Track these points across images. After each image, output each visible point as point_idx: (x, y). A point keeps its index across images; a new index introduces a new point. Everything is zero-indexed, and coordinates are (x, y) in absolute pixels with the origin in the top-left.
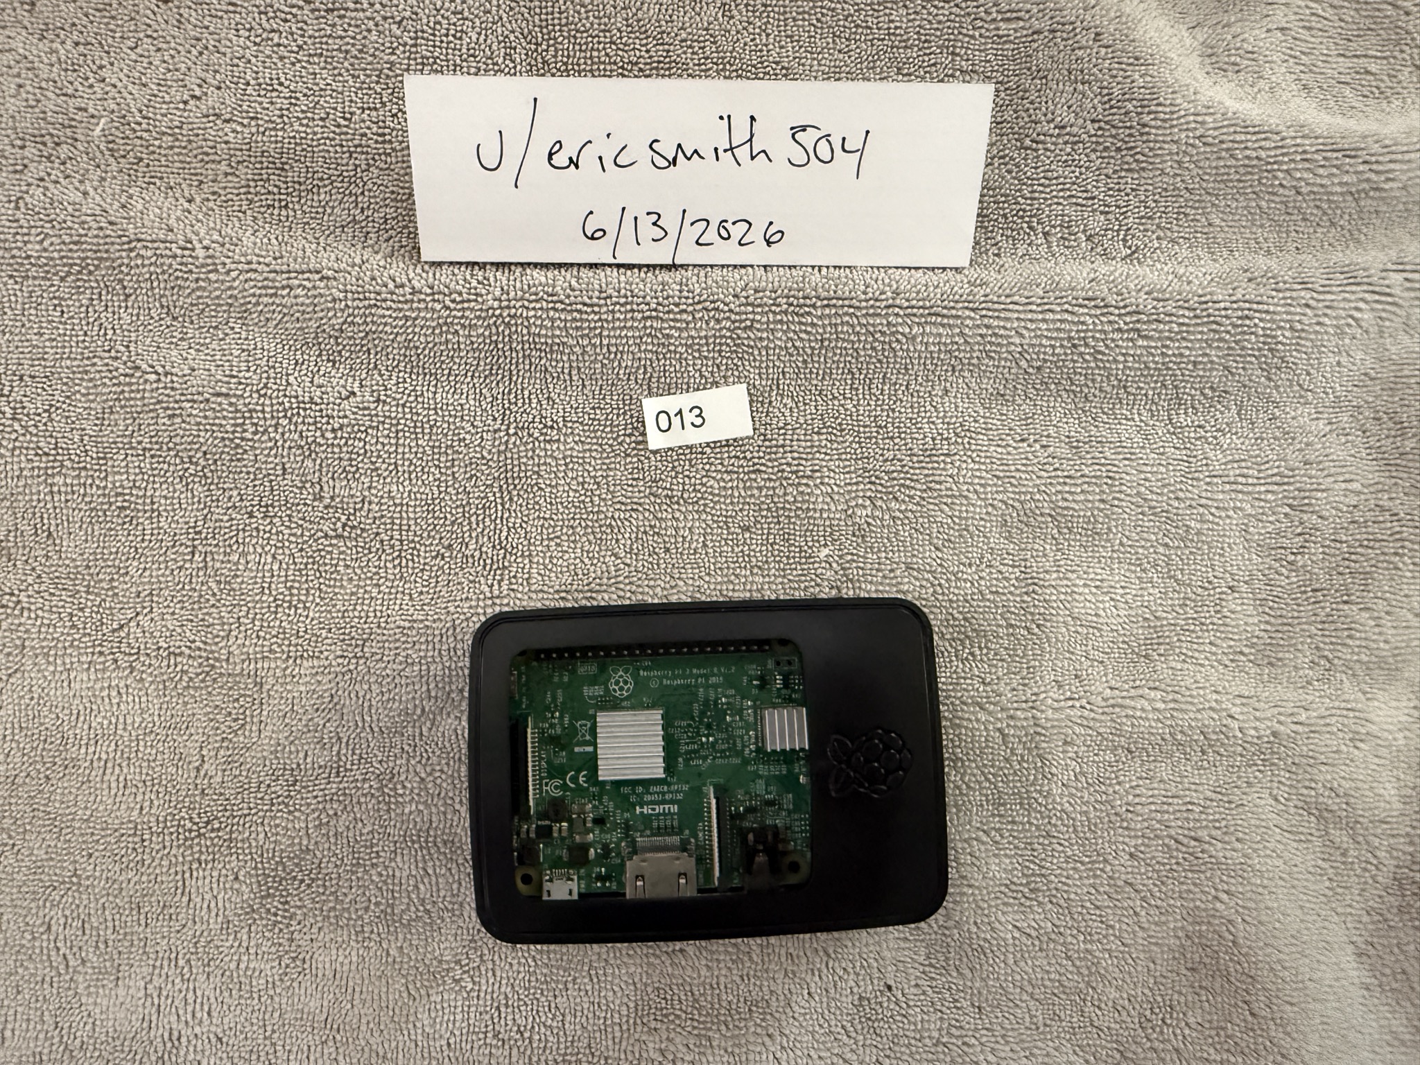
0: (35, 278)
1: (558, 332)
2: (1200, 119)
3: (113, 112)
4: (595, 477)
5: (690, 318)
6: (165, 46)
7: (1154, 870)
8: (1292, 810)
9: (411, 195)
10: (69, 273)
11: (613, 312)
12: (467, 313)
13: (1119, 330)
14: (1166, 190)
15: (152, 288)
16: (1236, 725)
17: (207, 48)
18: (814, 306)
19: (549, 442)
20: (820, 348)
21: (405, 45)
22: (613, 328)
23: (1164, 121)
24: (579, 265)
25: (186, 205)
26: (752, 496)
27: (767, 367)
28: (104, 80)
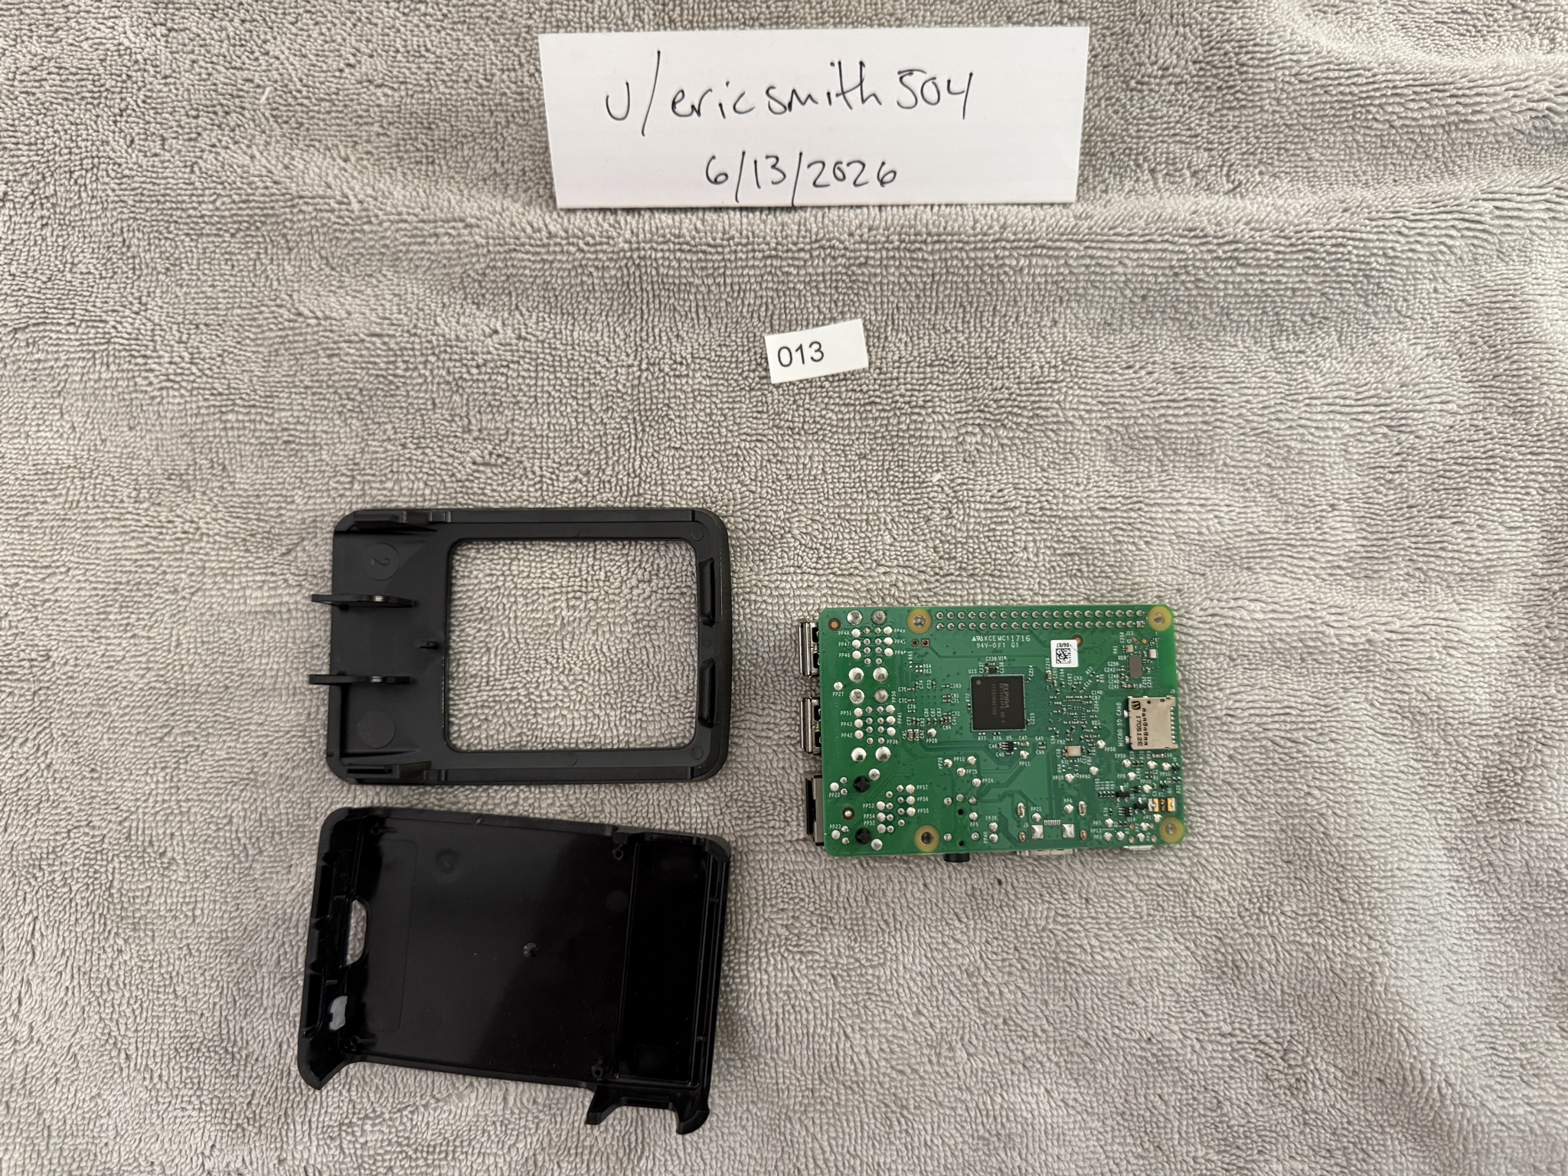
0: (208, 235)
1: (684, 273)
2: (1295, 58)
3: (276, 82)
4: (721, 409)
5: (808, 256)
6: (322, 20)
7: (1252, 771)
8: (1387, 715)
9: (547, 148)
10: (239, 230)
11: (735, 252)
12: (601, 255)
13: (1218, 258)
14: (1266, 126)
15: (313, 241)
16: (1332, 631)
17: (360, 20)
18: (925, 242)
19: (678, 377)
20: (933, 281)
21: (541, 9)
22: (736, 267)
23: (1262, 60)
24: (704, 209)
25: (343, 164)
26: (867, 426)
27: (882, 303)
28: (267, 54)
